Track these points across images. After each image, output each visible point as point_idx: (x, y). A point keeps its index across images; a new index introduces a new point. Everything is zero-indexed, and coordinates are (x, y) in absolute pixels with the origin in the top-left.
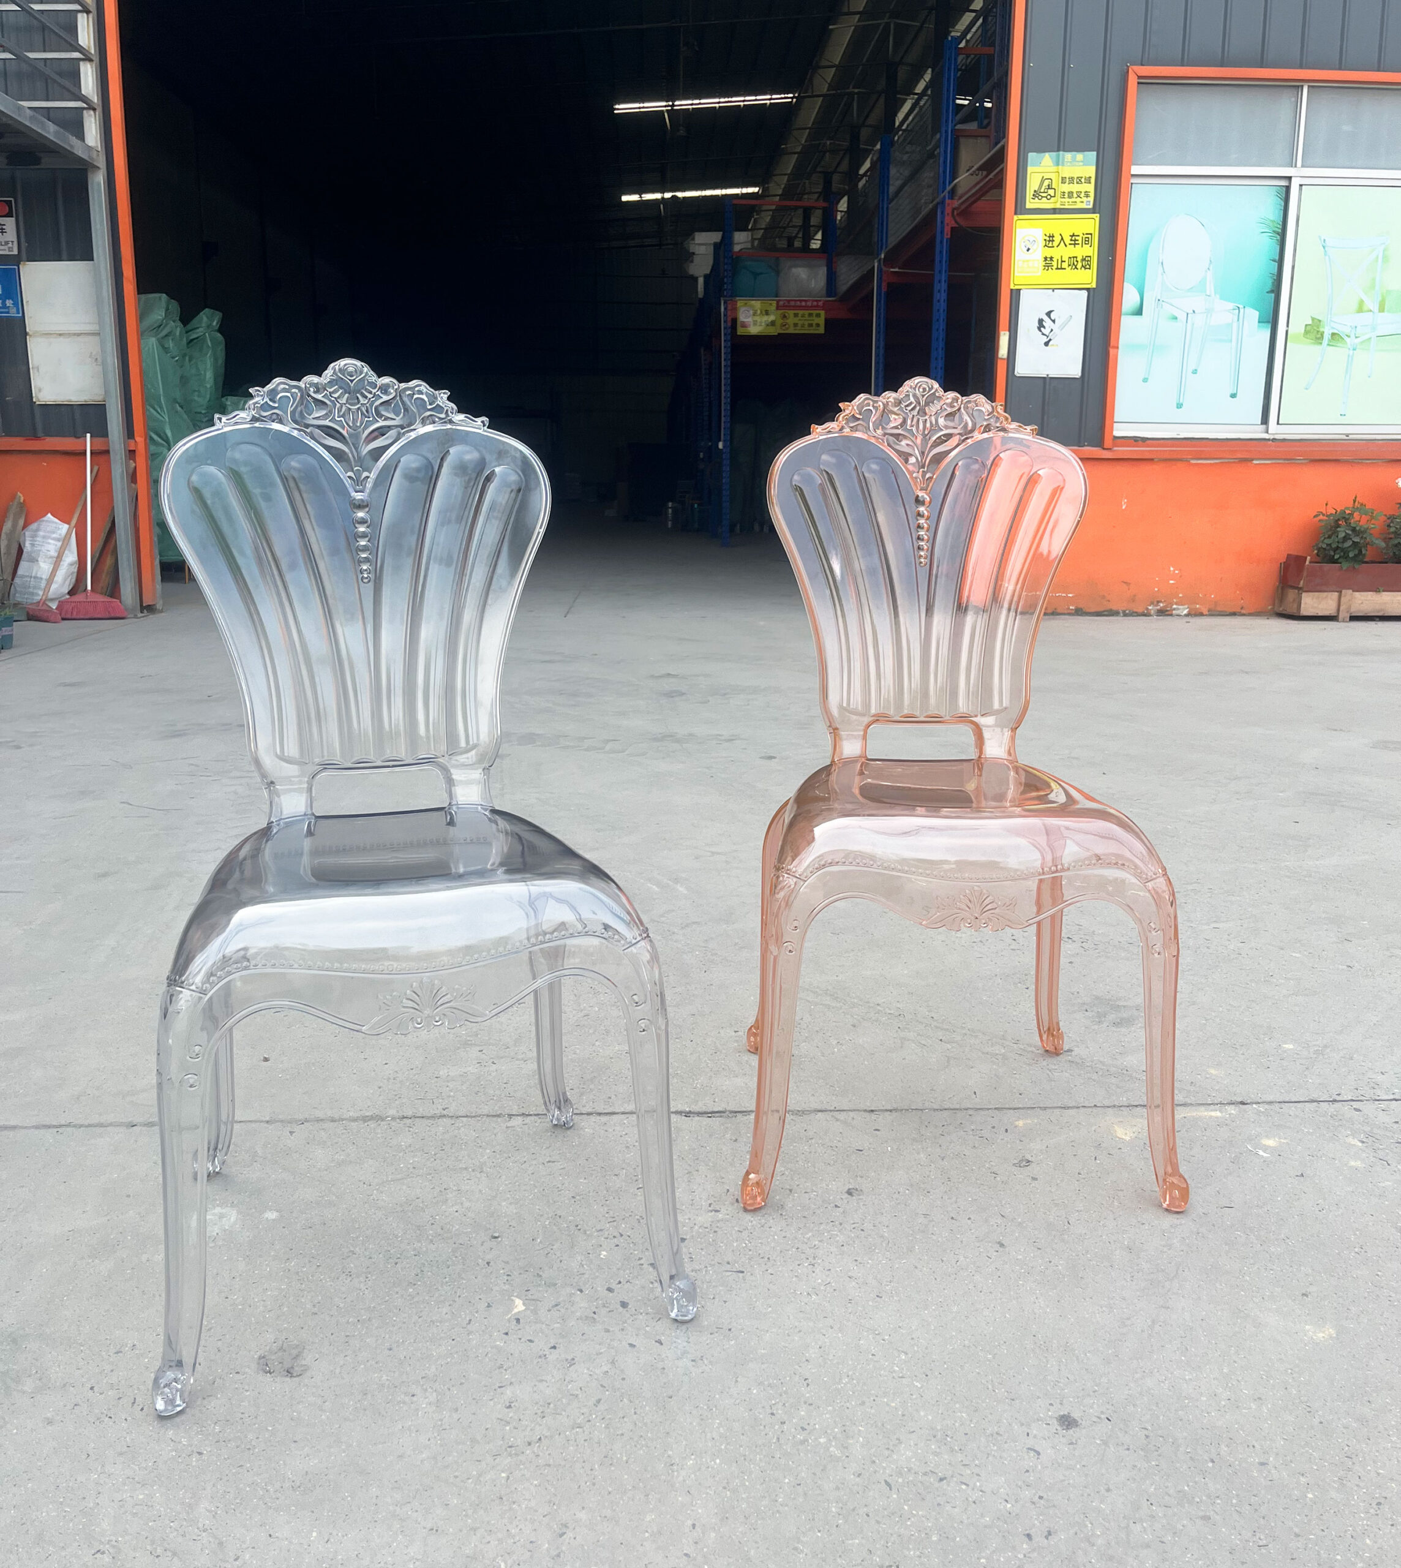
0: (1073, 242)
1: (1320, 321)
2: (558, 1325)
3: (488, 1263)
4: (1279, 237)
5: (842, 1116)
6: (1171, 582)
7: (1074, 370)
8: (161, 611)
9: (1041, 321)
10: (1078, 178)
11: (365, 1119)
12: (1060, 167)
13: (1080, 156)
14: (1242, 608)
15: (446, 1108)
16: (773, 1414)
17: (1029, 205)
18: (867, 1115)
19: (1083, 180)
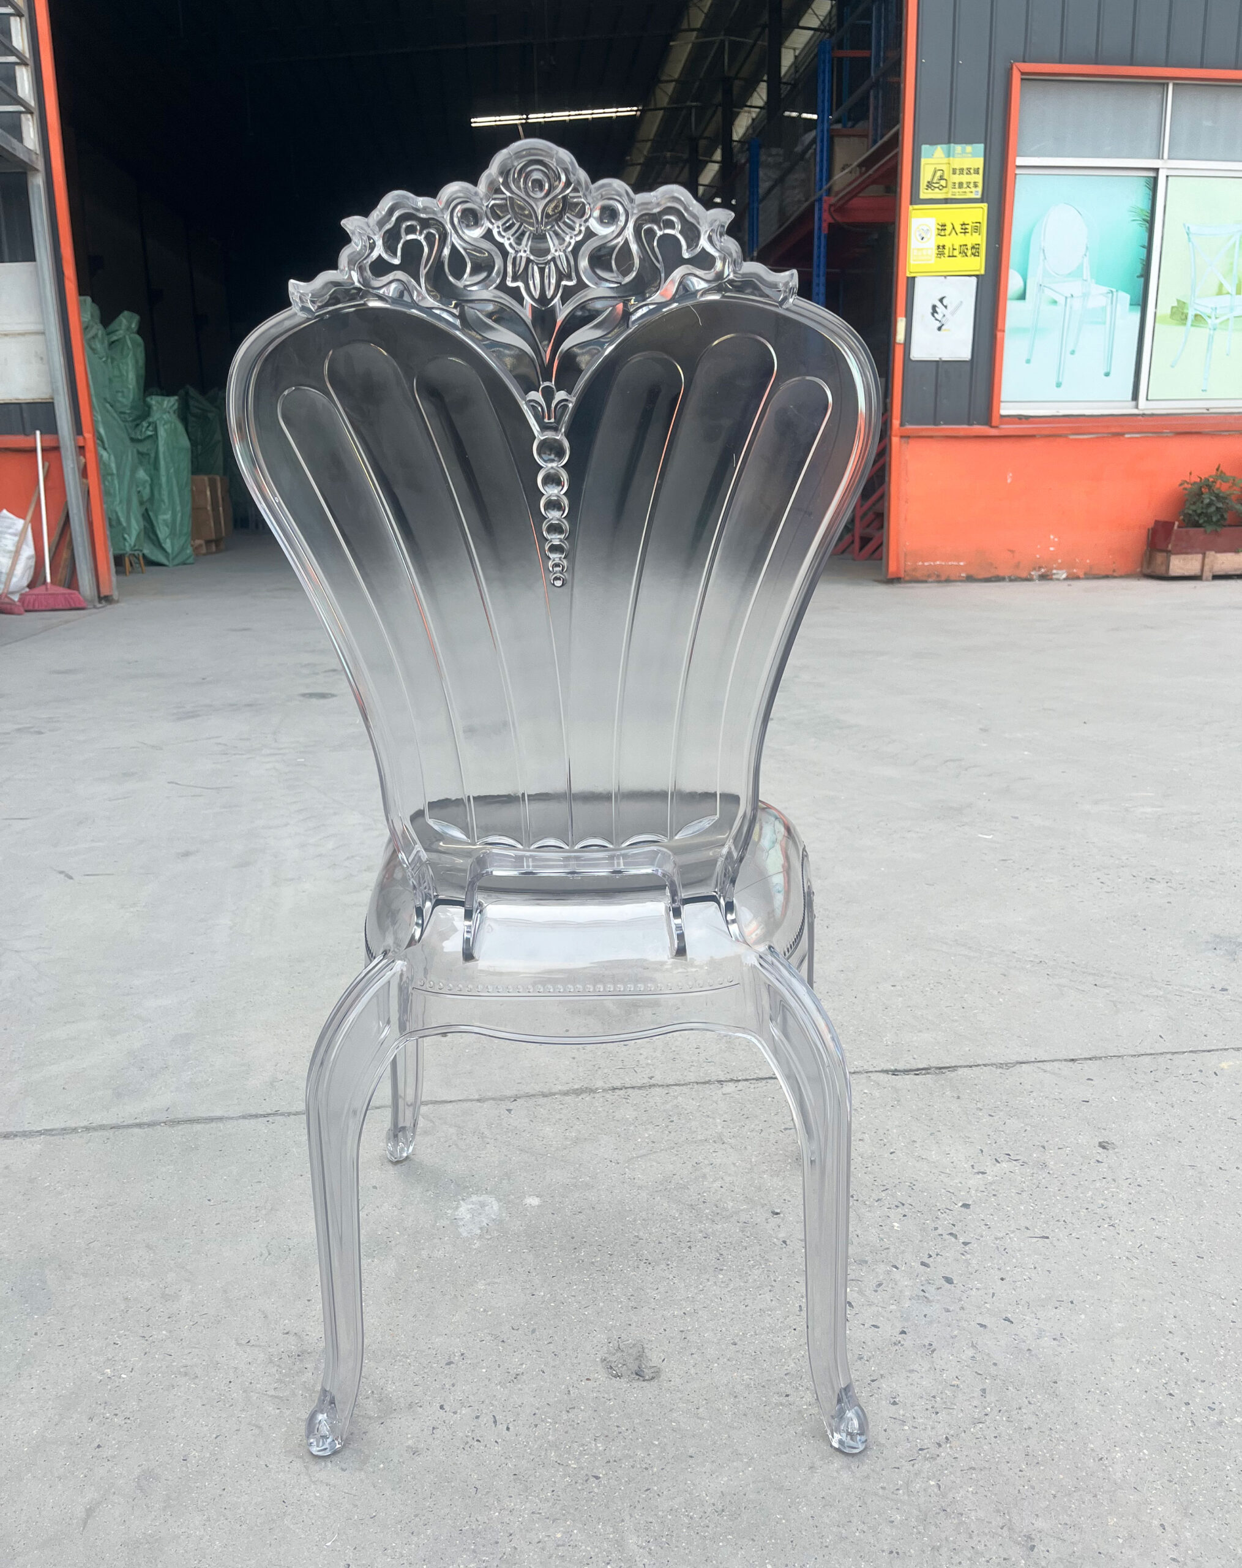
0: (963, 231)
1: (1184, 303)
2: (893, 1307)
3: (784, 1242)
4: (1147, 225)
5: (1048, 1066)
6: (1052, 549)
7: (964, 353)
8: (118, 602)
9: (934, 307)
10: (967, 169)
11: (577, 1092)
12: (951, 158)
13: (969, 148)
14: (1114, 571)
15: (653, 1077)
16: (1171, 1394)
17: (924, 194)
18: (1071, 1064)
19: (972, 171)
